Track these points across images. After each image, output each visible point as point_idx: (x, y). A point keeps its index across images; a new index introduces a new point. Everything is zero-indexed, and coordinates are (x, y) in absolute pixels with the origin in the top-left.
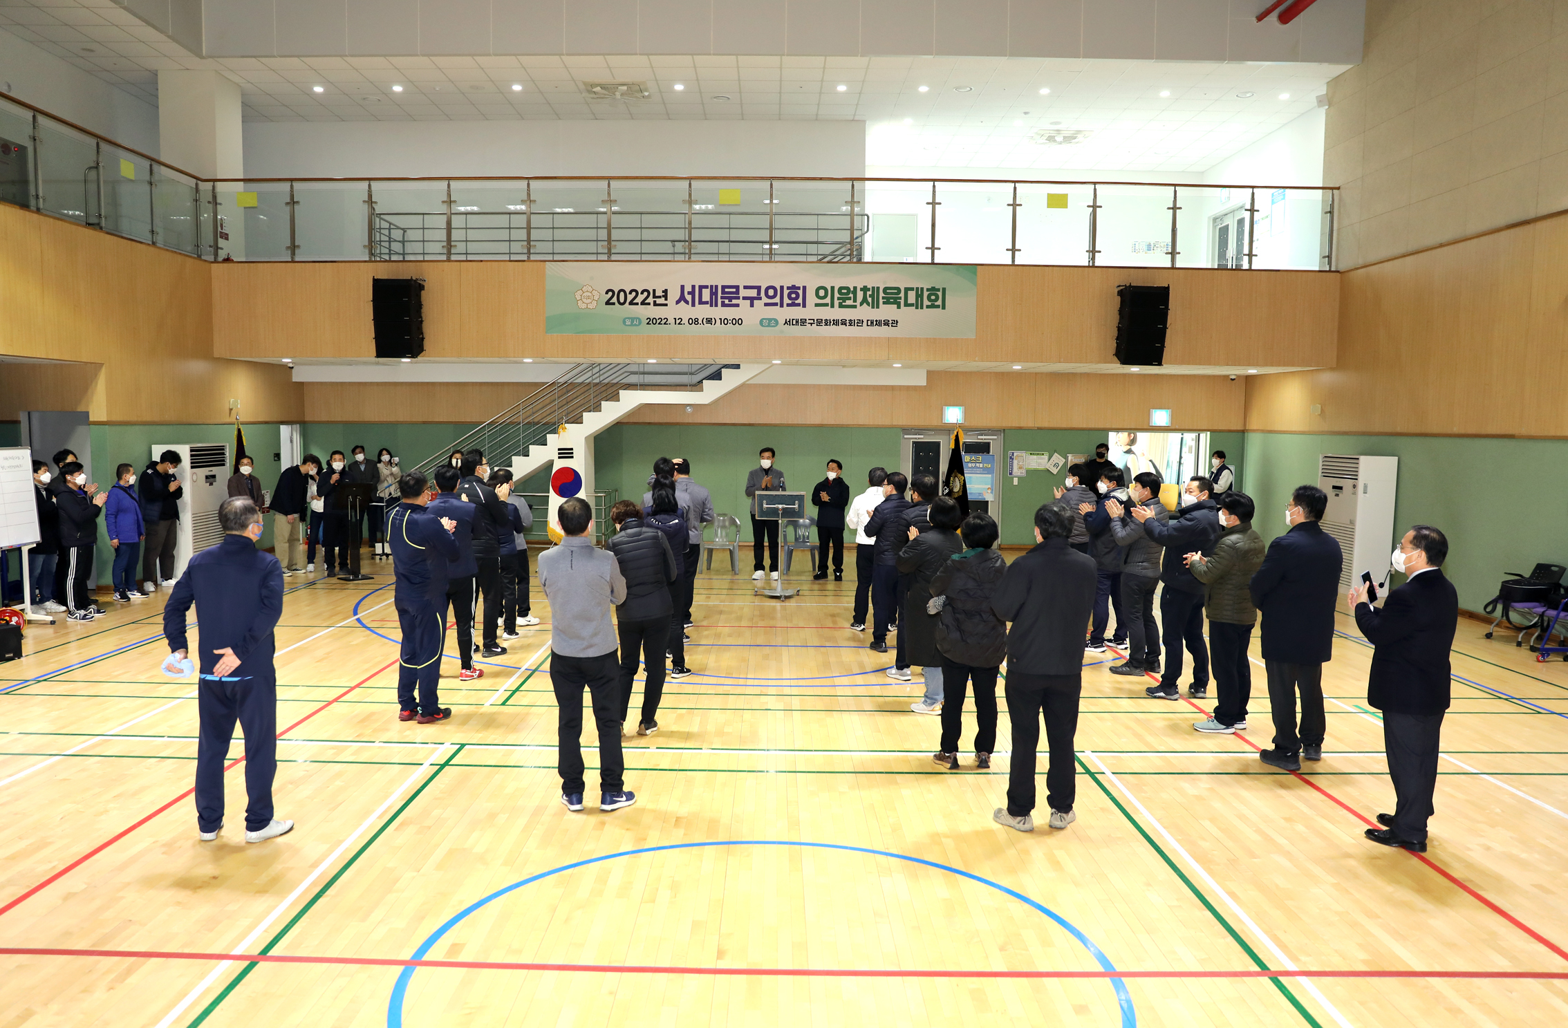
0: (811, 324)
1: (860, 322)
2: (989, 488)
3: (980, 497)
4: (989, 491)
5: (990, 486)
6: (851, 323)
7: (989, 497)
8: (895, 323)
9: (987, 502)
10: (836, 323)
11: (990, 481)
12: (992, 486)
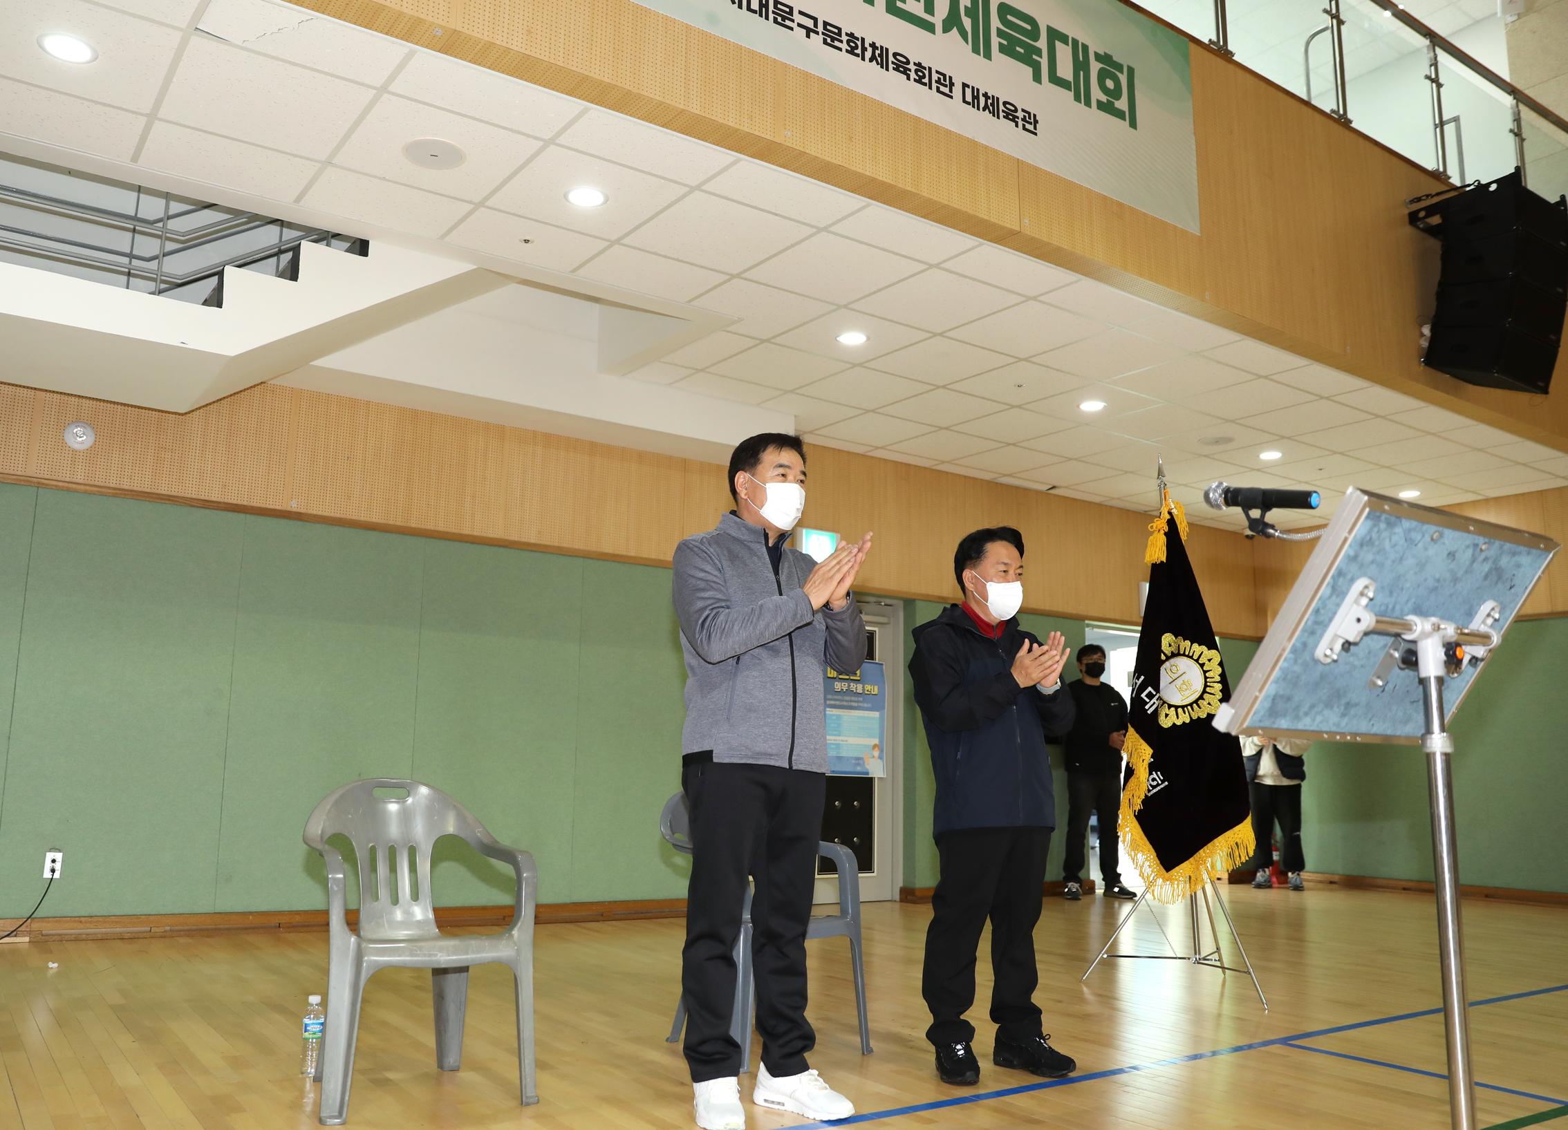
0: (809, 31)
1: (944, 84)
2: (875, 746)
3: (859, 769)
4: (876, 753)
5: (876, 741)
6: (922, 75)
7: (876, 769)
8: (1030, 122)
9: (871, 780)
10: (880, 56)
11: (876, 726)
12: (881, 740)
